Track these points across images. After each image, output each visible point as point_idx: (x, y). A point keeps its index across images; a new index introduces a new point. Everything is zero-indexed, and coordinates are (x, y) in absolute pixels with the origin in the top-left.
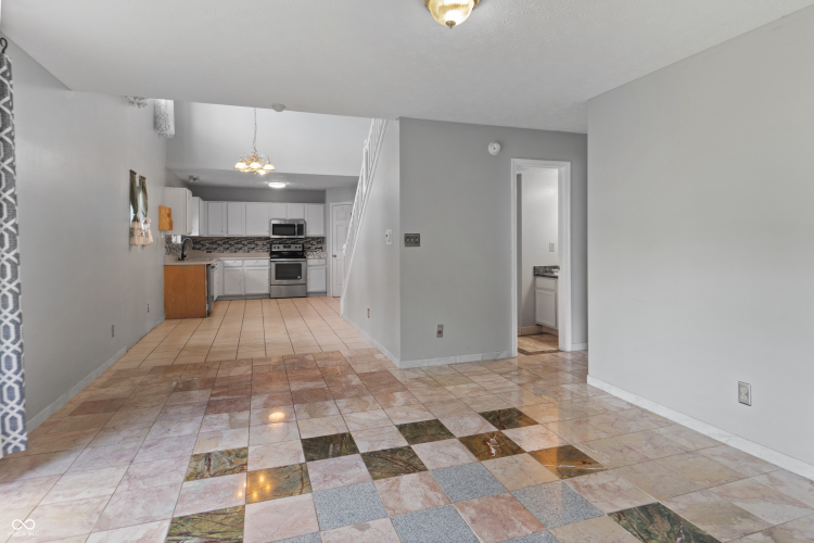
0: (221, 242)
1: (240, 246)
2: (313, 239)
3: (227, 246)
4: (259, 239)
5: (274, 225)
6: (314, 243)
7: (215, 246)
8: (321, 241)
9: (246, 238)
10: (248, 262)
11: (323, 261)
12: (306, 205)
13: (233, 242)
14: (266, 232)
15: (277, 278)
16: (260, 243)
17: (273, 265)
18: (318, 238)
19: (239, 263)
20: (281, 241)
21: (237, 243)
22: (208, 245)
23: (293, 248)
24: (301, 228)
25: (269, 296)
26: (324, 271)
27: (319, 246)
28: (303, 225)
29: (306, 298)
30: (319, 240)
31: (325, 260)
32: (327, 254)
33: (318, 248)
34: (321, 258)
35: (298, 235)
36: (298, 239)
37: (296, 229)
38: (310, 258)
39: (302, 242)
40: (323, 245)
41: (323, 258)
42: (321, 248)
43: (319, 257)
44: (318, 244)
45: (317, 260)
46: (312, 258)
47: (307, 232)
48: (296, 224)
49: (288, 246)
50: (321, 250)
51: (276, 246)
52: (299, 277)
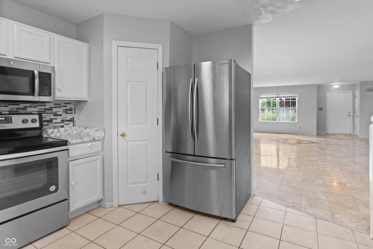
2: (58, 104)
11: (97, 146)
12: (55, 37)
18: (68, 102)
24: (46, 81)
27: (69, 117)
28: (49, 75)
29: (68, 227)
30: (69, 107)
31: (101, 142)
32: (104, 131)
33: (66, 121)
34: (94, 140)
35: (40, 95)
36: (28, 105)
37: (37, 81)
38: (74, 141)
39: (37, 109)
40: (75, 116)
41: (99, 140)
42: (72, 120)
43: (92, 140)
44: (66, 113)
45: (89, 144)
46: (79, 141)
47: (57, 92)
48: (36, 72)
49: (6, 118)
50: (71, 124)
52: (53, 188)
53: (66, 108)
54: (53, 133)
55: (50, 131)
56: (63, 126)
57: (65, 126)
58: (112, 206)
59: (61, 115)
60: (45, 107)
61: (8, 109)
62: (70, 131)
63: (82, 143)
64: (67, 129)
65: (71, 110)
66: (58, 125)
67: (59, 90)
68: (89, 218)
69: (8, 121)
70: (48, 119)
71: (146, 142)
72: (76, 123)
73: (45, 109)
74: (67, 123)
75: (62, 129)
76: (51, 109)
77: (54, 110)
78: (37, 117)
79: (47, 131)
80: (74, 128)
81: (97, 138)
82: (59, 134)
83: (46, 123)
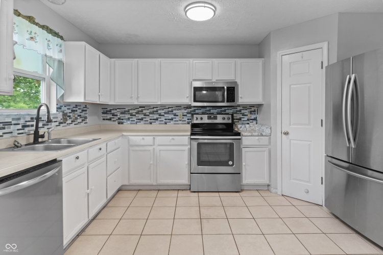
0: (133, 112)
1: (156, 116)
2: (245, 107)
3: (141, 116)
4: (179, 107)
5: (197, 89)
6: (246, 112)
7: (127, 116)
8: (255, 109)
9: (163, 107)
10: (159, 140)
11: (264, 140)
12: (239, 61)
13: (147, 112)
14: (186, 98)
15: (200, 163)
16: (179, 112)
17: (195, 144)
18: (252, 106)
19: (149, 140)
20: (205, 111)
21: (152, 113)
22: (119, 115)
23: (220, 120)
24: (231, 93)
25: (189, 188)
26: (266, 154)
27: (253, 117)
28: (234, 88)
29: (240, 193)
30: (253, 109)
31: (268, 137)
32: (271, 128)
33: (251, 119)
34: (262, 135)
35: (228, 101)
36: (226, 108)
37: (226, 93)
38: (246, 134)
39: (231, 111)
40: (258, 116)
41: (266, 136)
42: (255, 119)
43: (260, 134)
44: (251, 114)
45: (257, 138)
46: (249, 134)
47: (240, 99)
48: (225, 87)
49: (214, 116)
50: (255, 122)
51: (199, 116)
52: (230, 163)
53: (251, 110)
54: (241, 127)
55: (239, 126)
56: (248, 124)
57: (250, 123)
58: (276, 193)
61: (216, 111)
62: (254, 127)
63: (251, 136)
64: (251, 125)
65: (254, 111)
66: (245, 122)
67: (241, 98)
68: (257, 194)
69: (215, 118)
70: (238, 117)
71: (309, 143)
72: (259, 122)
73: (236, 111)
74: (251, 121)
75: (247, 126)
76: (240, 111)
77: (242, 111)
78: (230, 116)
79: (237, 126)
80: (256, 125)
81: (264, 134)
82: (245, 129)
83: (237, 121)
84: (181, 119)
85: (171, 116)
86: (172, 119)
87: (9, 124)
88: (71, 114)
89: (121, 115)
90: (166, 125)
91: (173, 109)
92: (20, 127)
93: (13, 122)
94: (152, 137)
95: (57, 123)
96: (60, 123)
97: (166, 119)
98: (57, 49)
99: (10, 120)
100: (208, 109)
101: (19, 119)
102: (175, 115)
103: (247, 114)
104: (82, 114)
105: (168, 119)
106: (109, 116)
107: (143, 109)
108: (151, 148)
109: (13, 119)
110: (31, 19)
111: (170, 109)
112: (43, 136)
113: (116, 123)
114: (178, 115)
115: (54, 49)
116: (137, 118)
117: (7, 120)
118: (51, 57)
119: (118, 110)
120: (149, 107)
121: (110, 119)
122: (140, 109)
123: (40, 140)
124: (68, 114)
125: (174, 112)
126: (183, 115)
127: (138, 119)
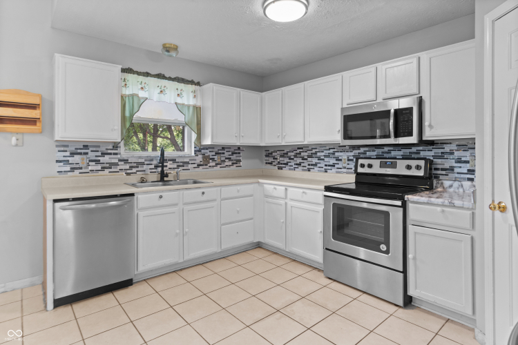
0: (292, 154)
1: (314, 161)
2: (463, 144)
5: (347, 120)
6: (466, 156)
7: (286, 160)
9: (323, 147)
10: (293, 192)
13: (305, 154)
15: (336, 235)
17: (330, 205)
19: (280, 191)
20: (381, 153)
21: (311, 156)
22: (279, 159)
24: (406, 118)
28: (410, 110)
41: (463, 208)
43: (447, 203)
45: (439, 209)
46: (424, 199)
49: (392, 163)
51: (366, 162)
52: (383, 247)
54: (451, 186)
55: (447, 184)
56: (471, 180)
59: (467, 162)
60: (442, 150)
61: (401, 153)
63: (428, 204)
66: (461, 176)
67: (430, 127)
68: (433, 324)
69: (394, 166)
70: (447, 166)
73: (443, 153)
76: (451, 153)
77: (457, 154)
78: (422, 163)
79: (442, 183)
82: (461, 190)
83: (444, 172)
84: (345, 165)
85: (332, 161)
86: (333, 166)
87: (143, 164)
88: (216, 157)
89: (281, 159)
90: (326, 174)
91: (335, 150)
92: (153, 167)
93: (146, 163)
94: (284, 188)
95: (196, 165)
96: (199, 165)
97: (326, 165)
98: (192, 95)
99: (143, 161)
100: (386, 149)
101: (152, 160)
102: (338, 159)
103: (467, 159)
104: (234, 157)
105: (329, 166)
106: (271, 160)
107: (301, 150)
108: (282, 202)
109: (145, 160)
110: (160, 76)
111: (331, 151)
112: (167, 176)
113: (276, 168)
114: (341, 160)
115: (188, 96)
116: (296, 162)
117: (140, 161)
118: (183, 104)
119: (278, 152)
120: (307, 149)
121: (271, 163)
122: (298, 151)
123: (165, 179)
124: (211, 157)
125: (337, 154)
126: (349, 160)
127: (297, 164)
